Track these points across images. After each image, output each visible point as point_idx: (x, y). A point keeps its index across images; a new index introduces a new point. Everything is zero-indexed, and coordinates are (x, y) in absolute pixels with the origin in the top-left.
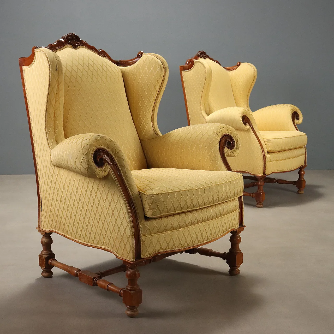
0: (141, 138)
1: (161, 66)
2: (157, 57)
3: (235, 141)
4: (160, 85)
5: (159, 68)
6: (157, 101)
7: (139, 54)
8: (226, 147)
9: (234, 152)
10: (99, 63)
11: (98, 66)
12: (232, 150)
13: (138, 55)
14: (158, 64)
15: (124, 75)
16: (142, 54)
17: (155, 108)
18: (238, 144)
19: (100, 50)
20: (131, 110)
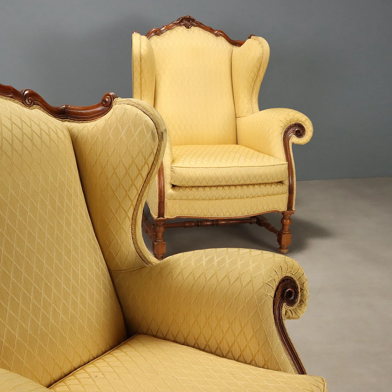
0: (112, 268)
1: (152, 131)
2: (144, 111)
3: (299, 287)
4: (150, 167)
5: (149, 135)
6: (143, 195)
7: (107, 99)
8: (285, 304)
9: (299, 311)
10: (25, 131)
11: (23, 139)
12: (294, 307)
13: (104, 100)
14: (147, 126)
15: (75, 142)
16: (112, 98)
17: (139, 207)
18: (305, 292)
19: (26, 92)
20: (91, 211)
